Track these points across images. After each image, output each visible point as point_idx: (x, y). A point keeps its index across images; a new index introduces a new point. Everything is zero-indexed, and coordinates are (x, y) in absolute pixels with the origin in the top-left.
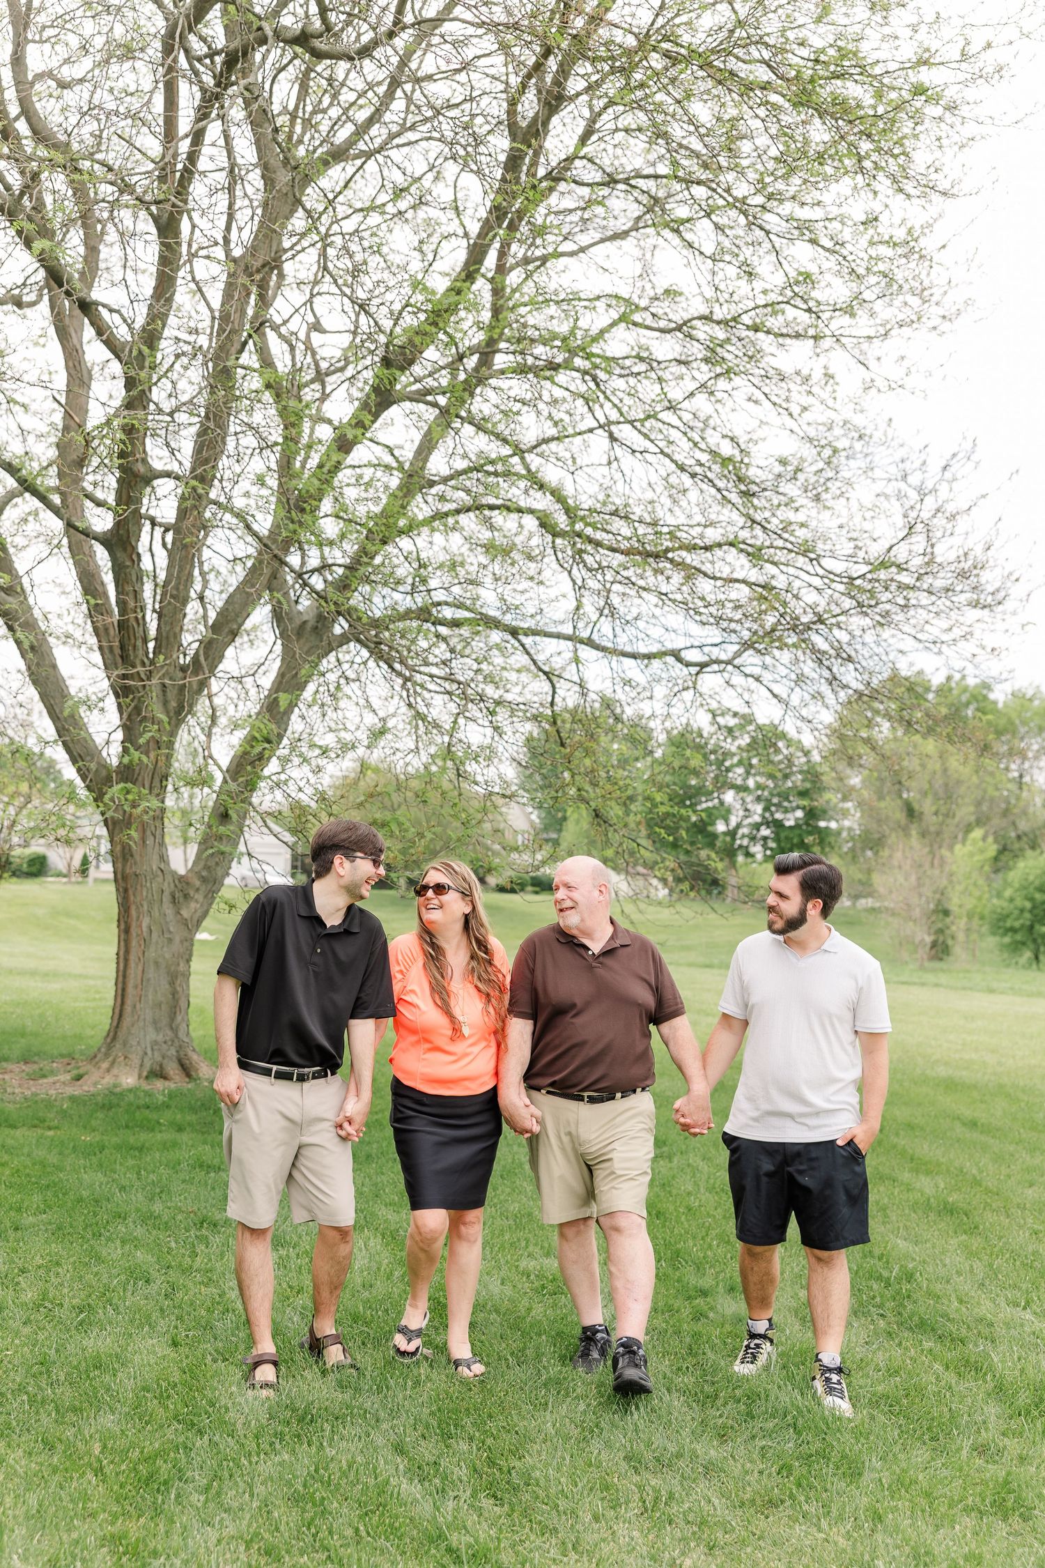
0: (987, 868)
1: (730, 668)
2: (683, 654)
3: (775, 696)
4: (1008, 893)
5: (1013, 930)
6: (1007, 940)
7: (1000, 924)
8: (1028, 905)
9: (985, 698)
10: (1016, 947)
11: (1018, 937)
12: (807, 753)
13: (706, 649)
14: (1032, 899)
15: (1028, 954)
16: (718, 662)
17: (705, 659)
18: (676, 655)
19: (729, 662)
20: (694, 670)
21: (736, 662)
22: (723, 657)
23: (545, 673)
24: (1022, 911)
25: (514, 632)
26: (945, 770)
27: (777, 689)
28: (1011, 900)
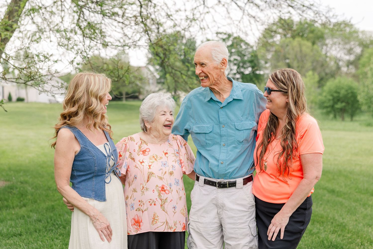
0: (317, 85)
3: (238, 6)
4: (324, 94)
5: (327, 107)
6: (325, 111)
7: (322, 105)
8: (331, 98)
9: (313, 25)
10: (328, 113)
11: (329, 109)
12: (252, 47)
14: (332, 95)
15: (332, 116)
24: (329, 100)
26: (301, 51)
28: (325, 97)
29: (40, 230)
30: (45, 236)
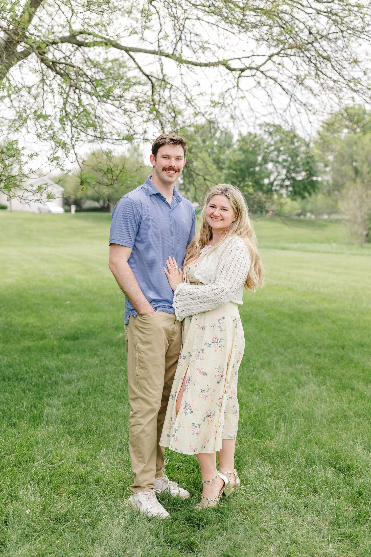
1: (259, 73)
2: (229, 62)
3: (284, 89)
12: (307, 145)
13: (243, 60)
16: (250, 68)
17: (242, 66)
18: (225, 64)
19: (257, 69)
20: (237, 74)
21: (262, 69)
22: (254, 65)
23: (147, 76)
25: (127, 50)
27: (285, 85)
29: (9, 379)
30: (15, 387)
